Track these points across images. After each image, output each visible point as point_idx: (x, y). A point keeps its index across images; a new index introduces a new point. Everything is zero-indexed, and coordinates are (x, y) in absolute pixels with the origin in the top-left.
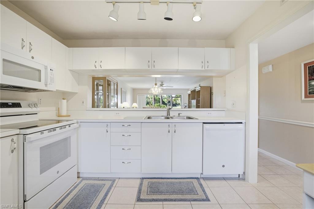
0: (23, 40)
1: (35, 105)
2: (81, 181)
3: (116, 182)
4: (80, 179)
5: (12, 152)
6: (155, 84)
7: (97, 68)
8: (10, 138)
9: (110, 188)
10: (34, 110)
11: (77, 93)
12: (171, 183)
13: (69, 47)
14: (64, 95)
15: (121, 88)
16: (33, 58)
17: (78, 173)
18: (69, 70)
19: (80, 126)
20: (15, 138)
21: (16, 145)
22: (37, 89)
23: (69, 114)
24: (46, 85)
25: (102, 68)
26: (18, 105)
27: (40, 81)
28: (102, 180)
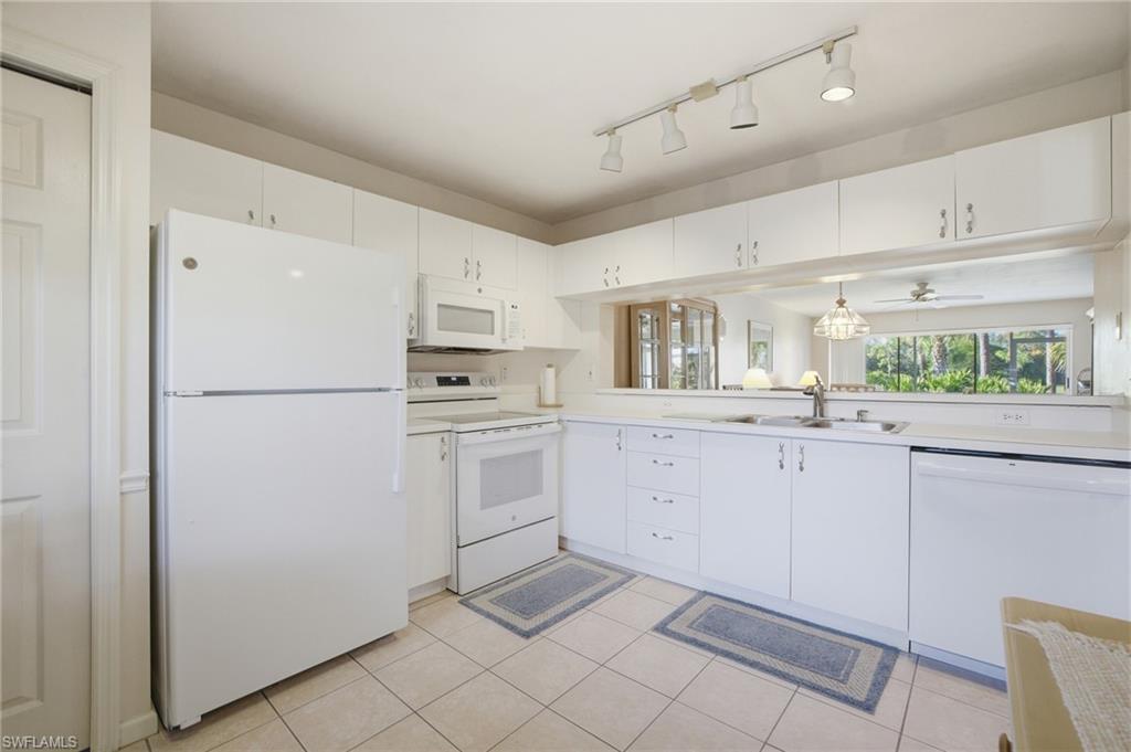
0: (466, 261)
1: (492, 382)
2: (566, 557)
3: (635, 580)
4: (564, 554)
5: (443, 458)
6: (838, 302)
7: (610, 287)
8: (440, 436)
9: (612, 588)
10: (489, 390)
11: (578, 351)
12: (781, 627)
13: (554, 245)
14: (552, 358)
15: (749, 322)
16: (480, 291)
17: (561, 539)
18: (557, 298)
19: (565, 430)
20: (446, 435)
21: (446, 449)
22: (487, 350)
23: (561, 403)
24: (504, 340)
25: (621, 285)
26: (463, 381)
27: (493, 333)
28: (606, 567)
